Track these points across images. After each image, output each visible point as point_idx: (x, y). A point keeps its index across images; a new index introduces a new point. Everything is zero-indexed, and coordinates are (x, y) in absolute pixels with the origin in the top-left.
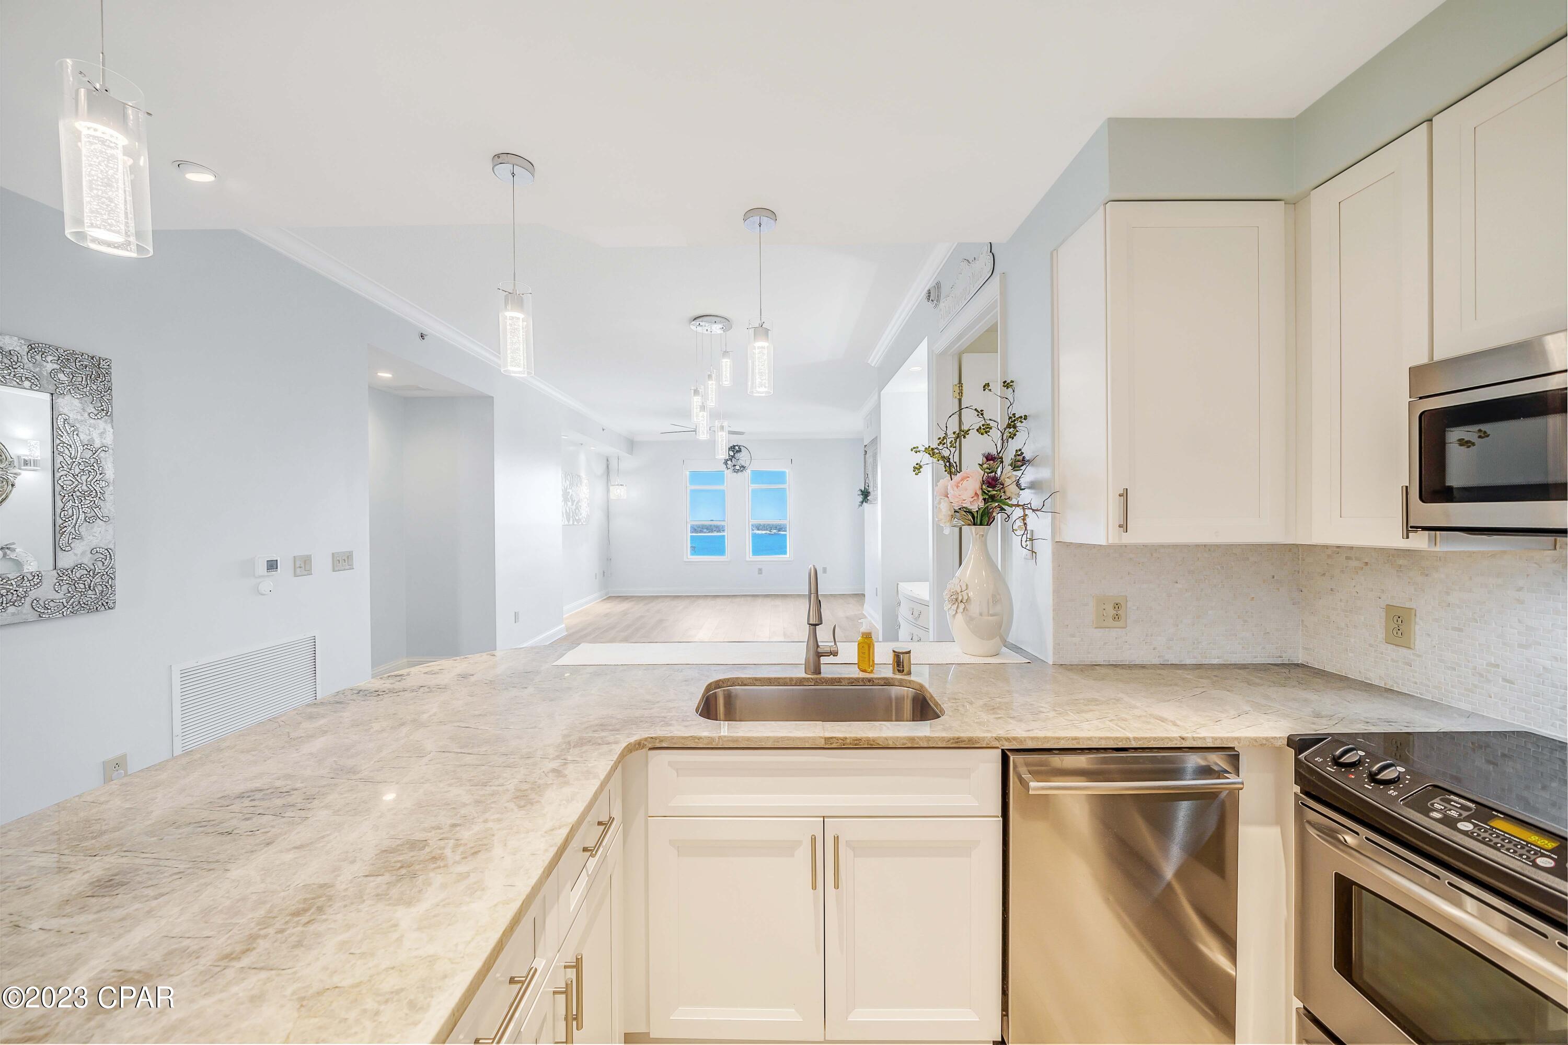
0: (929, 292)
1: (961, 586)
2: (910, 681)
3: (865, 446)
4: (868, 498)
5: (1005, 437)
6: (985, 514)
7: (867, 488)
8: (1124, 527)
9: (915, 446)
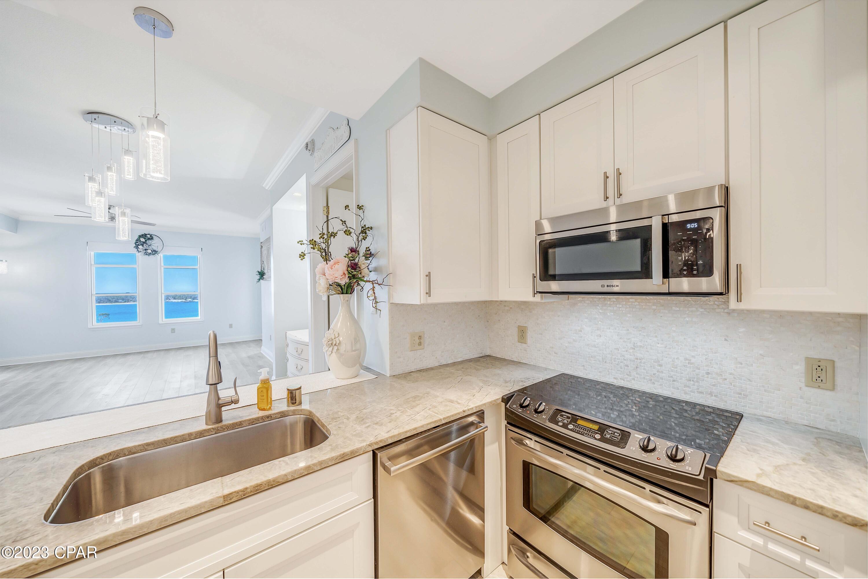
0: (307, 144)
1: (334, 334)
2: (301, 410)
3: (261, 243)
4: (264, 277)
5: (360, 239)
6: (349, 287)
7: (263, 270)
8: (429, 294)
9: (301, 240)
